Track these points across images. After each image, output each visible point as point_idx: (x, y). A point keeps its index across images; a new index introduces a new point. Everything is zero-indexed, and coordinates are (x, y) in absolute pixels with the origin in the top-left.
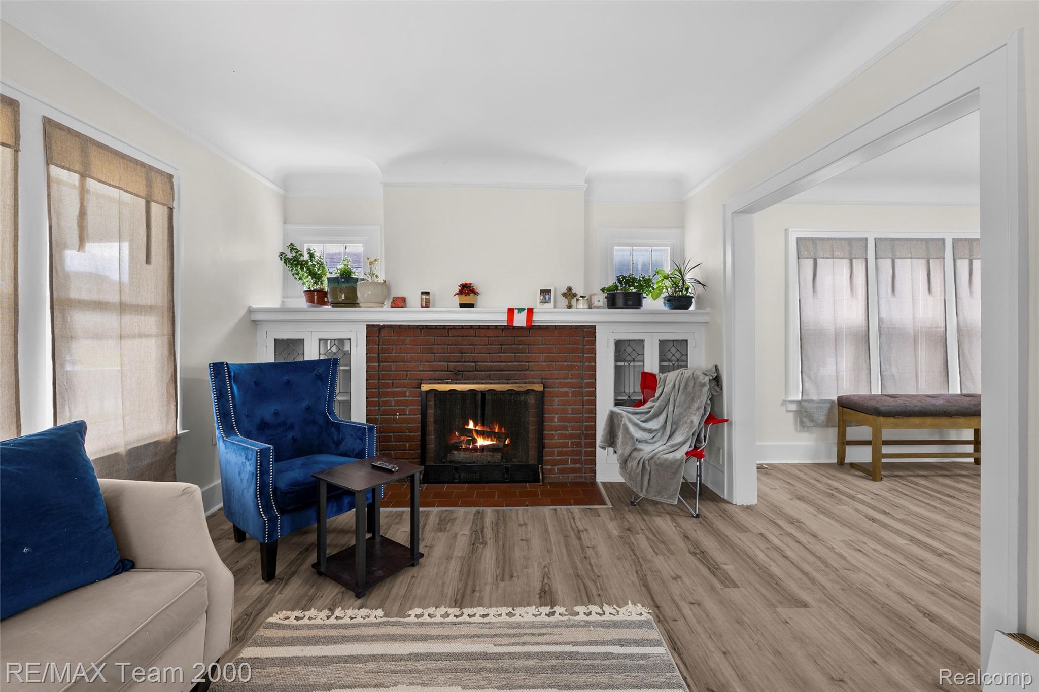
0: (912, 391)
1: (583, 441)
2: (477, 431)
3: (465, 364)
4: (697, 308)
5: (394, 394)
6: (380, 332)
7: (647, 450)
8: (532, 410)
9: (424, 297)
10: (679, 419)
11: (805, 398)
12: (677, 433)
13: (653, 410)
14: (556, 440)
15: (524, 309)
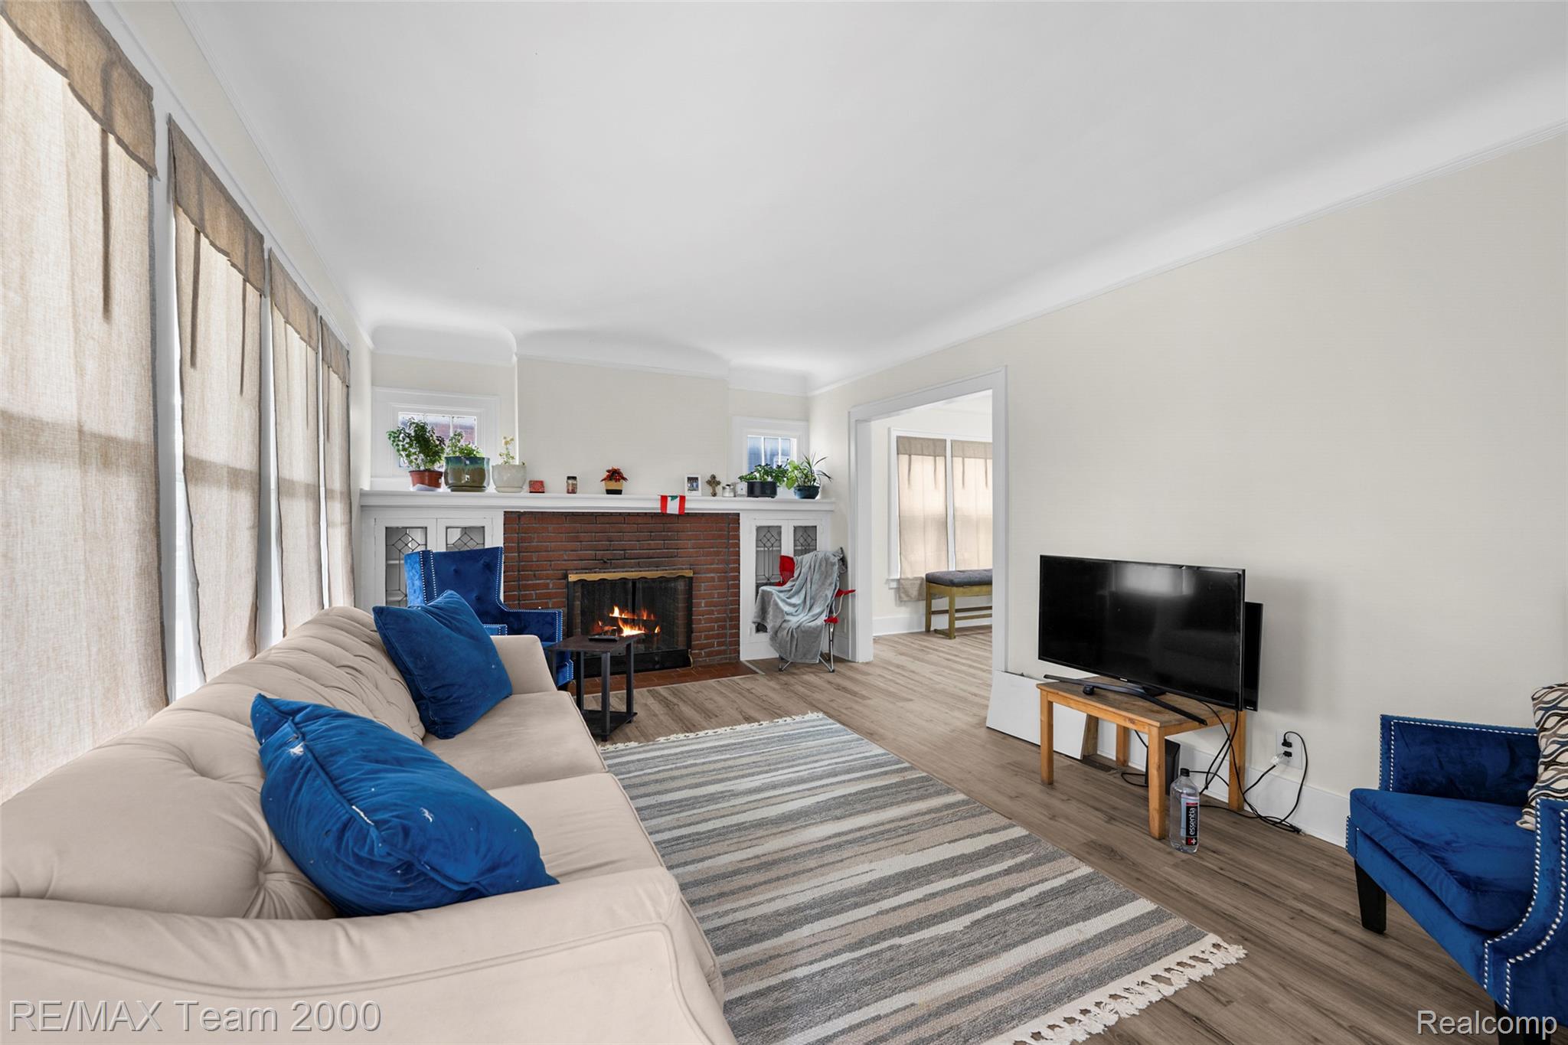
0: (975, 568)
1: (728, 624)
2: (623, 619)
3: (615, 552)
4: (823, 497)
5: (535, 587)
6: (519, 519)
7: (794, 621)
8: (681, 597)
9: (570, 482)
10: (816, 594)
11: (903, 577)
12: (815, 606)
13: (794, 588)
14: (703, 625)
15: (676, 497)
